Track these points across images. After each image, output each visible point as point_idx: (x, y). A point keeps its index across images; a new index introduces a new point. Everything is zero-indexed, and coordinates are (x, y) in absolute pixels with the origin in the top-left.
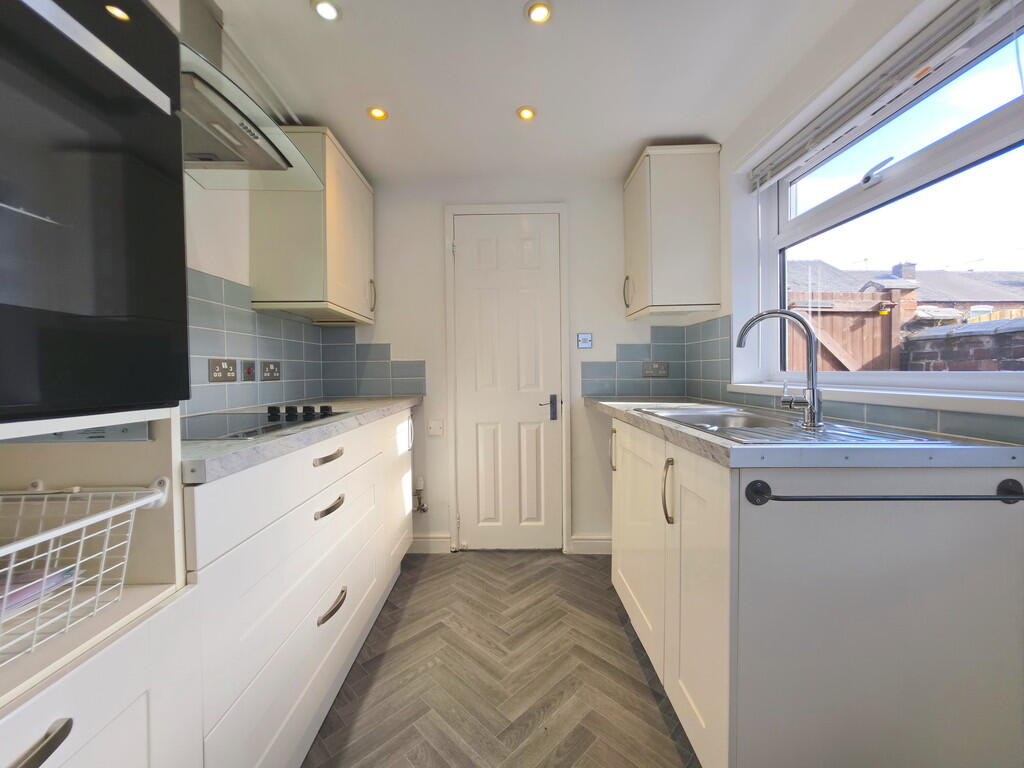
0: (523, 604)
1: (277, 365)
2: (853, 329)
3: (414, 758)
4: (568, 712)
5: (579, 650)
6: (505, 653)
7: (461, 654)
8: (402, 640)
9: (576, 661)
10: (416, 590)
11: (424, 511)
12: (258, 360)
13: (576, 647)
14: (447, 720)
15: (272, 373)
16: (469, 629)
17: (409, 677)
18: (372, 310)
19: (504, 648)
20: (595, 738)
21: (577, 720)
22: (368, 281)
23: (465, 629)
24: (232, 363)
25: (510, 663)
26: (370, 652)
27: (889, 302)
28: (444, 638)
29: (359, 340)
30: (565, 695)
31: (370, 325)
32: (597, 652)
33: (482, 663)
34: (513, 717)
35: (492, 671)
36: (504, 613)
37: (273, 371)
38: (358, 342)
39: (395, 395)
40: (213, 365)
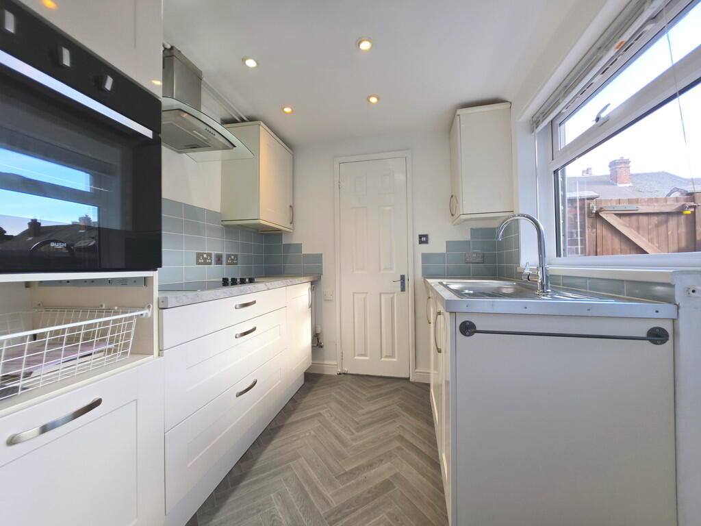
0: (373, 408)
1: (236, 256)
2: (657, 226)
3: (286, 480)
4: (383, 471)
5: (401, 438)
6: (353, 434)
7: (327, 431)
8: (294, 420)
9: (397, 444)
10: (310, 394)
11: (322, 347)
12: (224, 253)
13: (400, 436)
14: (309, 464)
15: (233, 261)
16: (336, 418)
17: (295, 439)
18: (291, 223)
19: (354, 431)
20: (394, 487)
21: (387, 476)
22: (288, 207)
23: (333, 418)
24: (209, 255)
25: (355, 440)
26: (276, 424)
27: (692, 204)
28: (319, 421)
30: (383, 462)
31: (290, 232)
32: (413, 441)
33: (338, 437)
34: (347, 469)
35: (342, 442)
36: (360, 412)
37: (233, 260)
38: (284, 242)
39: (305, 275)
40: (199, 255)
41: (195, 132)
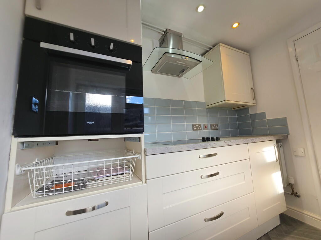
1: (217, 125)
12: (209, 124)
18: (253, 100)
22: (250, 89)
24: (200, 125)
29: (251, 112)
31: (254, 106)
37: (215, 127)
38: (250, 113)
39: (271, 134)
40: (193, 126)
41: (177, 62)
